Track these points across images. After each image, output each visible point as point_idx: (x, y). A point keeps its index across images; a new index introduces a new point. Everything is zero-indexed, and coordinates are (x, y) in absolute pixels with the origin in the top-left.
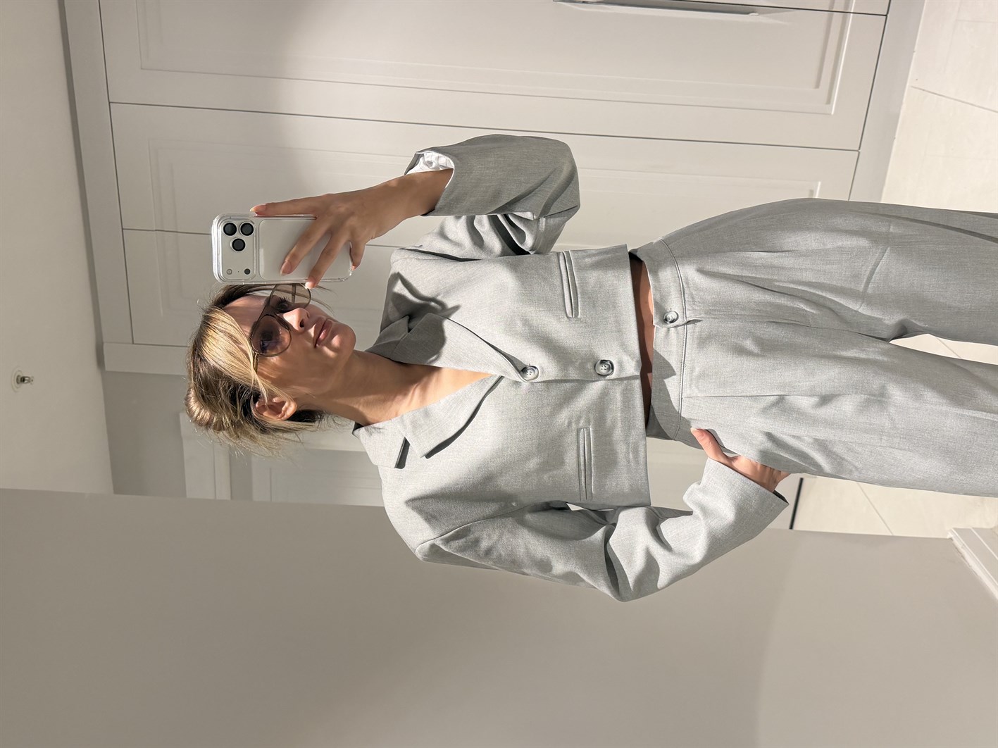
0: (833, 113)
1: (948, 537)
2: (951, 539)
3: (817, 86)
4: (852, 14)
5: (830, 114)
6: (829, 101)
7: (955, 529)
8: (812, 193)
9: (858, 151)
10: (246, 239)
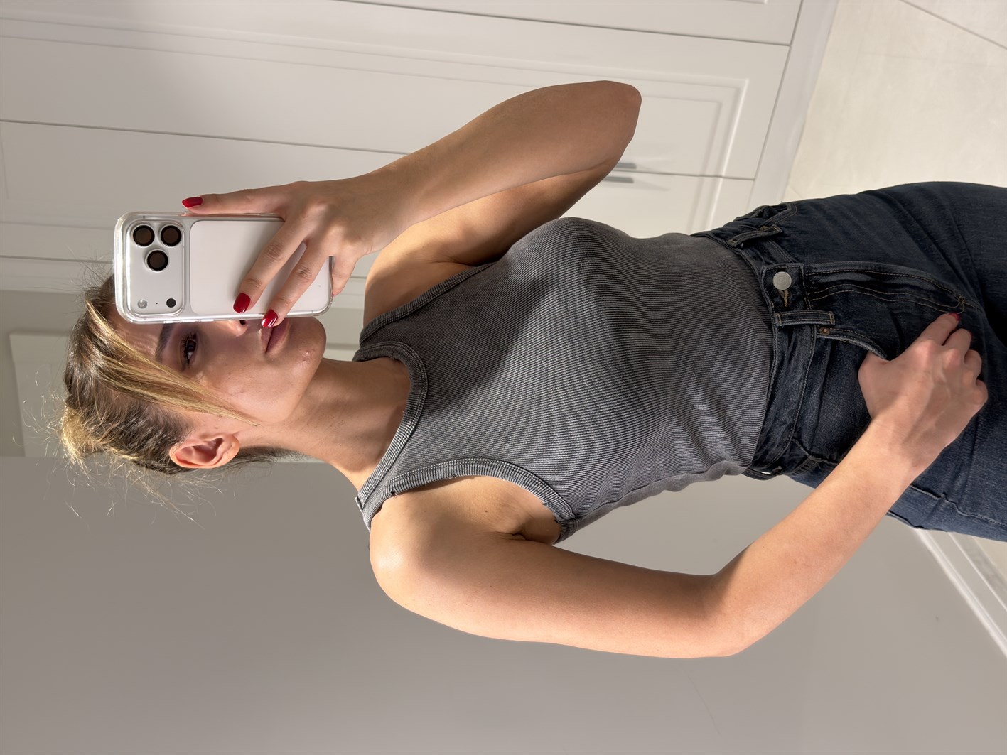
0: (766, 2)
8: (738, 92)
9: (790, 45)
10: (169, 250)
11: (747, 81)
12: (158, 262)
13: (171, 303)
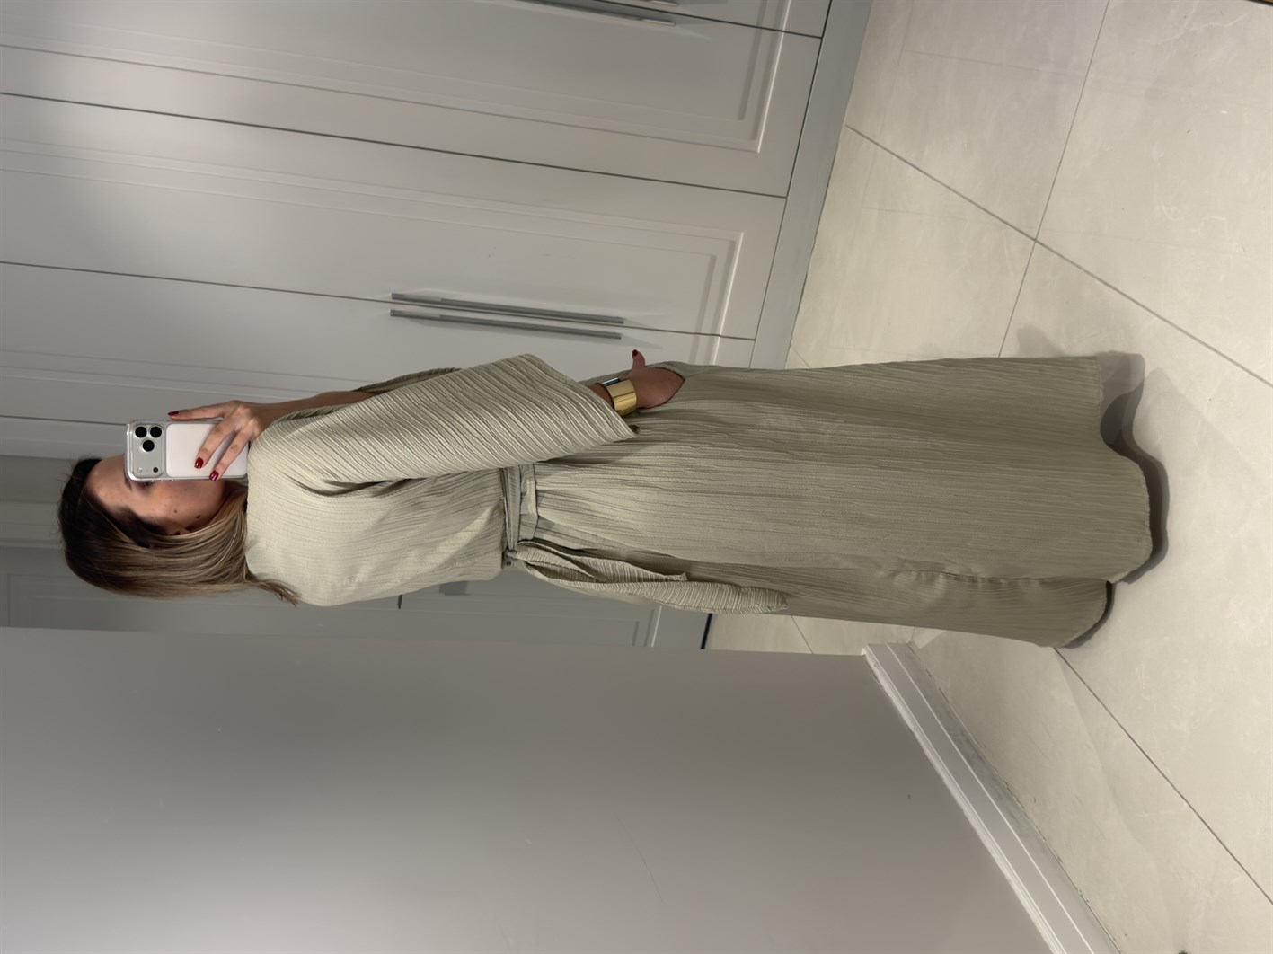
0: (759, 151)
1: (862, 654)
2: (864, 656)
3: (742, 116)
4: (783, 34)
5: (755, 152)
6: (755, 136)
7: (869, 645)
8: (733, 245)
9: (786, 198)
10: (156, 441)
11: (742, 234)
12: (149, 446)
13: (156, 470)
